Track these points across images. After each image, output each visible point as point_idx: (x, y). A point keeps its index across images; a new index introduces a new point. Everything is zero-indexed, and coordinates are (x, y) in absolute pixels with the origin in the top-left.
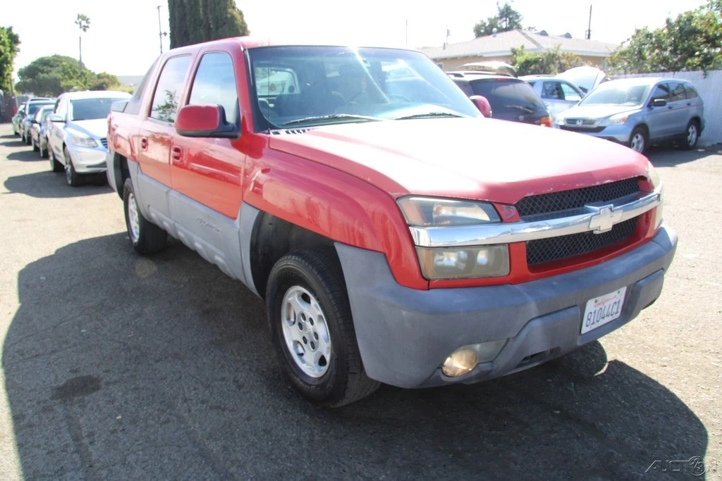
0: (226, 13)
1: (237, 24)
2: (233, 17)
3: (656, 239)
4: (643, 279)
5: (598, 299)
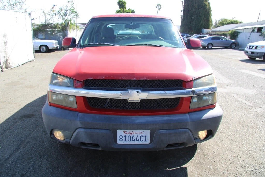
0: (203, 3)
1: (206, 8)
2: (205, 5)
3: (192, 113)
4: (164, 130)
5: (125, 130)
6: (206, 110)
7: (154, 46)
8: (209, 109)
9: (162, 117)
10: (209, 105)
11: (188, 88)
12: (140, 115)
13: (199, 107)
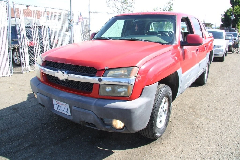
3: (101, 100)
4: (76, 107)
5: (57, 101)
6: (116, 101)
7: (139, 40)
8: (120, 101)
9: (76, 96)
10: (121, 97)
11: (97, 76)
12: (67, 92)
13: (108, 96)
